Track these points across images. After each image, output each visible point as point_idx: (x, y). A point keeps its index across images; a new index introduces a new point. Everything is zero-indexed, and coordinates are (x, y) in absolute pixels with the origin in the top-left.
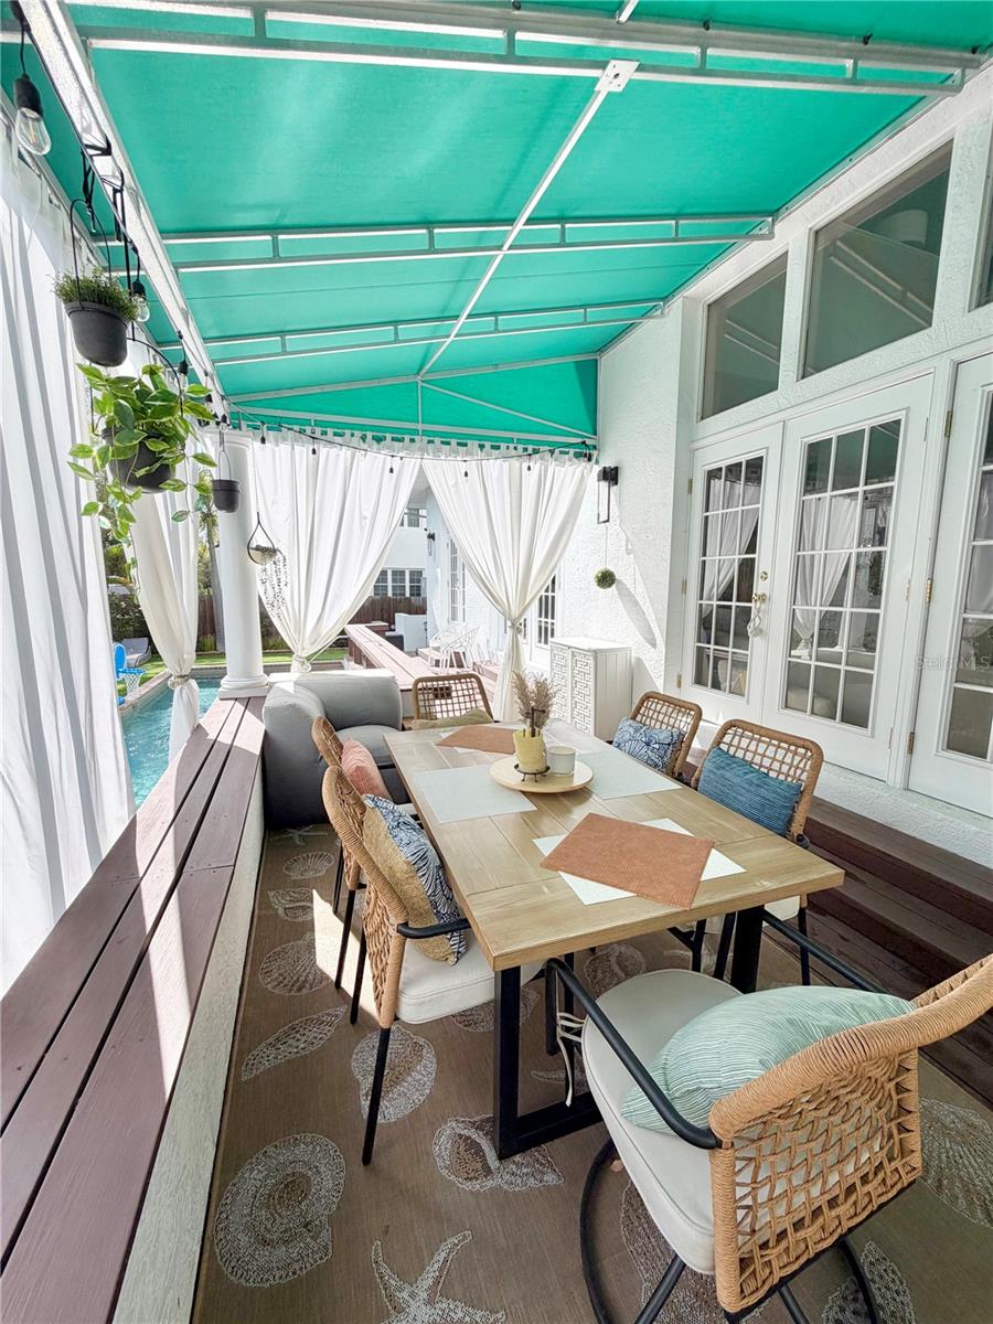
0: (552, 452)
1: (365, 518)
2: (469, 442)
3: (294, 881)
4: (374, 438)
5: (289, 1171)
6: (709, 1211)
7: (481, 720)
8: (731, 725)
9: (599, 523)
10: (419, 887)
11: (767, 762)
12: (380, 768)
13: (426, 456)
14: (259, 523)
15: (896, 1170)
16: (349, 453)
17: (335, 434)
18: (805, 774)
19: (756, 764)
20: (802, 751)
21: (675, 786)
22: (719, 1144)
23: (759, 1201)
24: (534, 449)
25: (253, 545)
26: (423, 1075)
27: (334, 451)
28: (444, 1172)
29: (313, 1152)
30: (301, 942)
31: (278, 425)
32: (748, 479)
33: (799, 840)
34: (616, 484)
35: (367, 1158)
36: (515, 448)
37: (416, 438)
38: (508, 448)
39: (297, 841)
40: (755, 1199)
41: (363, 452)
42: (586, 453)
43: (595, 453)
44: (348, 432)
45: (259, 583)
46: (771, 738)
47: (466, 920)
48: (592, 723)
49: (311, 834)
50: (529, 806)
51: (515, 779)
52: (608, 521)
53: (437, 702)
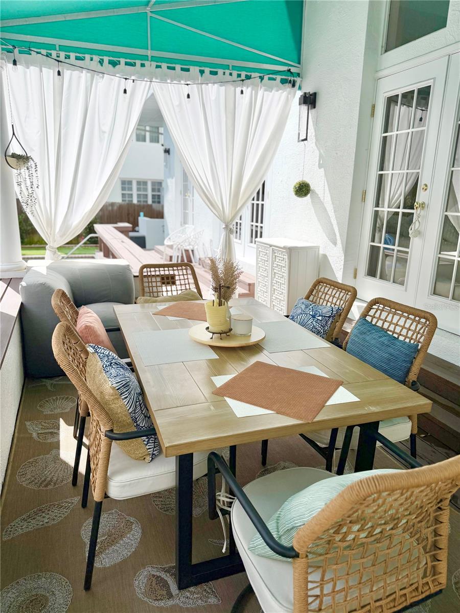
0: (262, 78)
1: (104, 132)
2: (192, 68)
3: (45, 415)
4: (110, 62)
5: (34, 593)
6: (291, 597)
7: (192, 298)
8: (376, 302)
9: (298, 142)
10: (123, 406)
11: (398, 329)
12: (107, 331)
13: (154, 80)
14: (14, 134)
15: (427, 583)
16: (89, 75)
17: (77, 58)
18: (423, 338)
19: (391, 331)
20: (423, 320)
21: (326, 344)
22: (297, 556)
23: (325, 592)
24: (246, 75)
25: (11, 152)
26: (131, 540)
27: (76, 73)
28: (141, 596)
29: (50, 583)
30: (48, 456)
31: (28, 48)
32: (418, 104)
33: (413, 386)
34: (315, 107)
35: (88, 586)
36: (231, 74)
37: (146, 63)
38: (224, 73)
39: (49, 388)
40: (322, 591)
41: (101, 75)
42: (290, 80)
43: (298, 80)
44: (88, 57)
45: (15, 184)
46: (403, 312)
47: (154, 429)
48: (286, 306)
49: (60, 383)
50: (214, 356)
51: (206, 337)
52: (306, 139)
53: (164, 288)
